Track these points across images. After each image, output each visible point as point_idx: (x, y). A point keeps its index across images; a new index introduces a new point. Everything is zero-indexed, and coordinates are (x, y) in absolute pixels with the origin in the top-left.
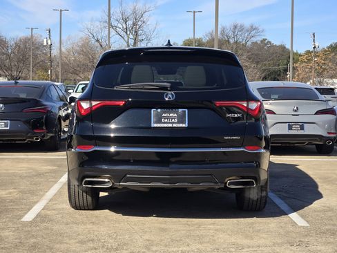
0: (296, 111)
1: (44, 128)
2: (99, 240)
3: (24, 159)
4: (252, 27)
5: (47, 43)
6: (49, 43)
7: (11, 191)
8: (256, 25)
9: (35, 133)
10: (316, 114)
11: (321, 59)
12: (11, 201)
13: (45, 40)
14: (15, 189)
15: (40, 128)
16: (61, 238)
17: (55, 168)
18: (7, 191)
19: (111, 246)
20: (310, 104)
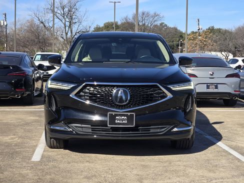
0: (212, 75)
1: (23, 88)
2: (100, 175)
3: (9, 111)
4: (155, 14)
5: (4, 24)
6: (5, 24)
7: (12, 137)
8: (158, 13)
9: (17, 92)
10: (226, 77)
11: (203, 37)
12: (16, 145)
13: (2, 22)
14: (14, 135)
15: (20, 87)
16: (69, 174)
17: (37, 118)
18: (9, 137)
19: (112, 180)
20: (220, 70)
